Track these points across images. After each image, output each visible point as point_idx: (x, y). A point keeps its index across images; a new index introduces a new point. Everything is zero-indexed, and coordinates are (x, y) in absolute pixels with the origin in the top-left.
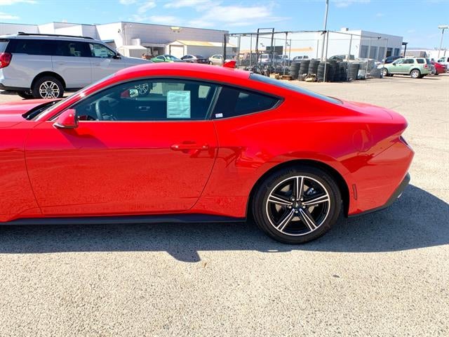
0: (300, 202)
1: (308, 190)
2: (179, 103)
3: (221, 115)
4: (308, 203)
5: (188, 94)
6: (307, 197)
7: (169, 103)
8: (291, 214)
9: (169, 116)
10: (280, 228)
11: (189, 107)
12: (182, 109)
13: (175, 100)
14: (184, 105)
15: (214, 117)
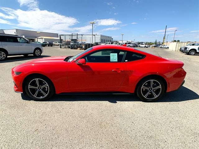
0: (152, 88)
1: (154, 84)
2: (114, 57)
3: (127, 61)
4: (154, 88)
5: (116, 54)
6: (154, 86)
7: (111, 57)
8: (149, 92)
9: (111, 61)
10: (145, 97)
11: (117, 58)
12: (115, 59)
13: (113, 56)
14: (116, 58)
15: (125, 61)
